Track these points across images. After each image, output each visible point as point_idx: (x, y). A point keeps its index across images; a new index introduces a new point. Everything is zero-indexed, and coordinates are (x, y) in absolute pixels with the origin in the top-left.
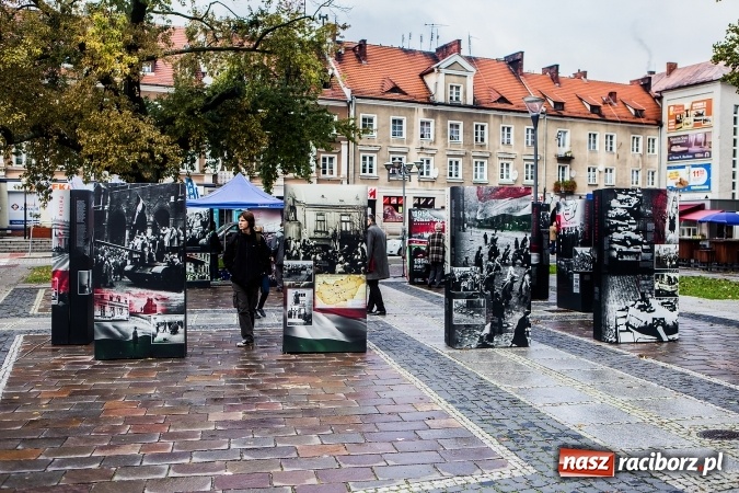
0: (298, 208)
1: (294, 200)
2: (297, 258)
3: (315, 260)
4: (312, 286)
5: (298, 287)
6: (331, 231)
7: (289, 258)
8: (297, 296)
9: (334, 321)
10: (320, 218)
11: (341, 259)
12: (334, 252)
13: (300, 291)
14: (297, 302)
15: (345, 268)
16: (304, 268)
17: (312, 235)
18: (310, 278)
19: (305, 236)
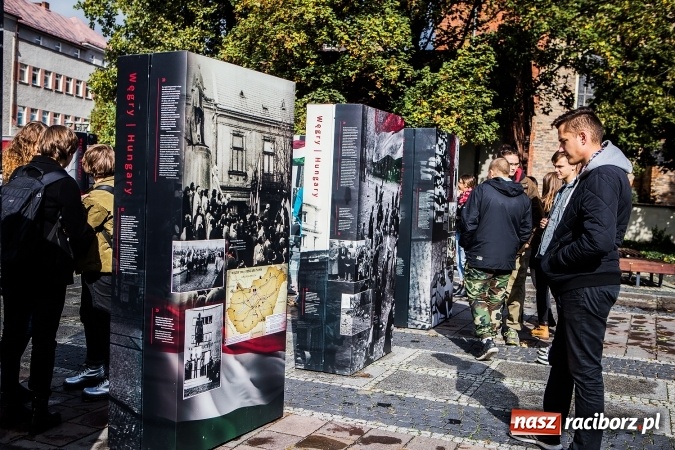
0: (208, 115)
1: (201, 95)
2: (201, 235)
3: (228, 238)
4: (220, 298)
5: (202, 303)
6: (250, 173)
7: (189, 238)
8: (200, 323)
9: (248, 367)
10: (238, 142)
11: (261, 232)
12: (253, 218)
13: (205, 311)
14: (199, 338)
15: (265, 252)
16: (211, 259)
17: (226, 181)
18: (220, 280)
19: (215, 185)
